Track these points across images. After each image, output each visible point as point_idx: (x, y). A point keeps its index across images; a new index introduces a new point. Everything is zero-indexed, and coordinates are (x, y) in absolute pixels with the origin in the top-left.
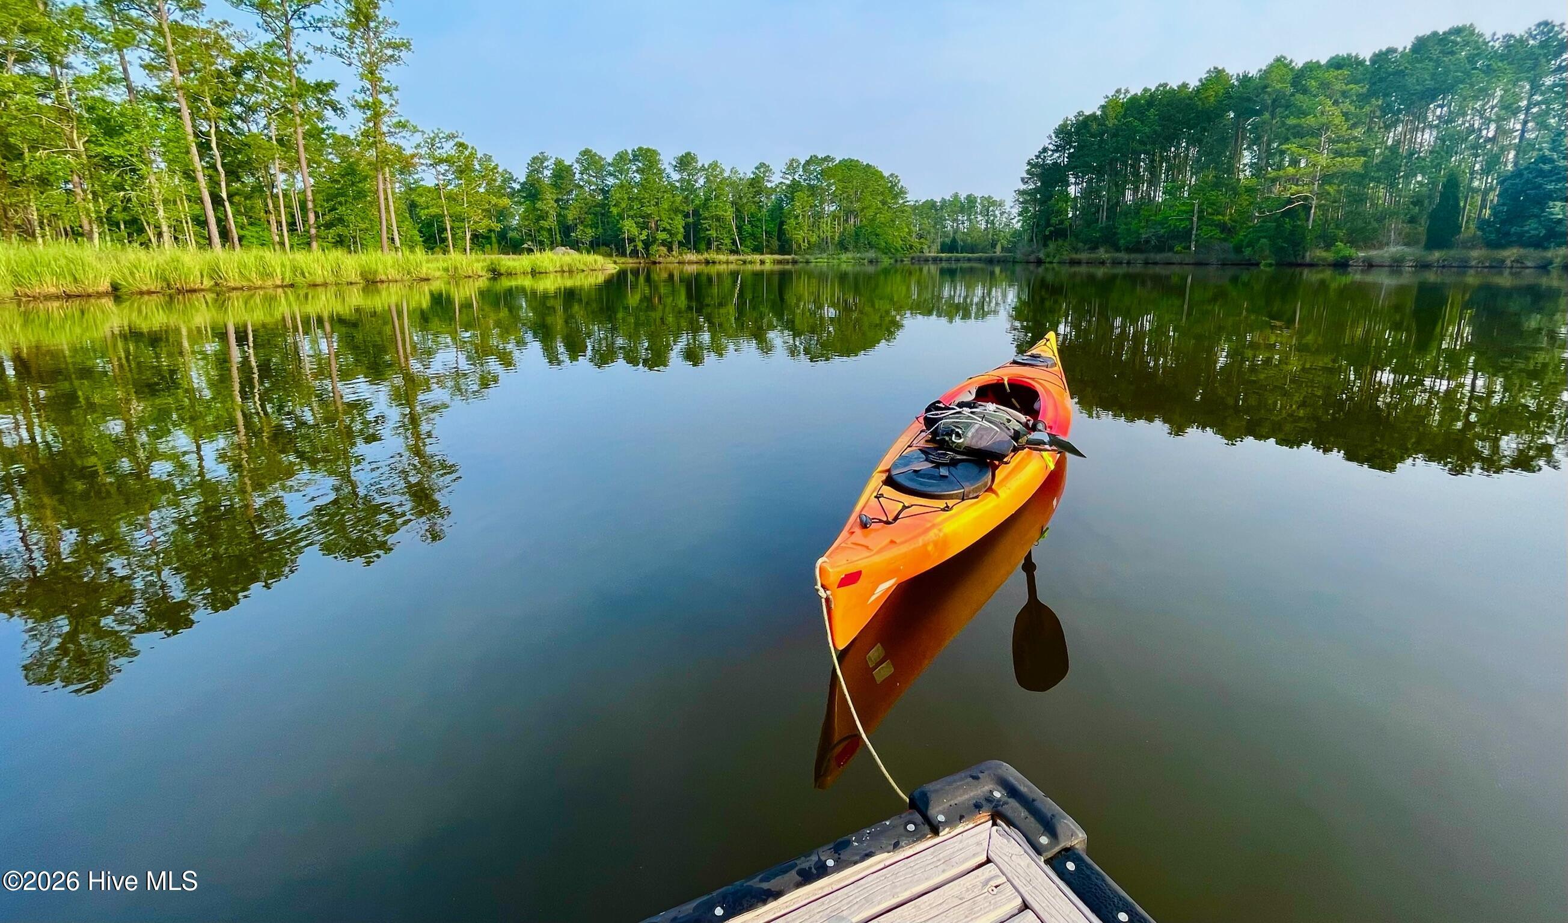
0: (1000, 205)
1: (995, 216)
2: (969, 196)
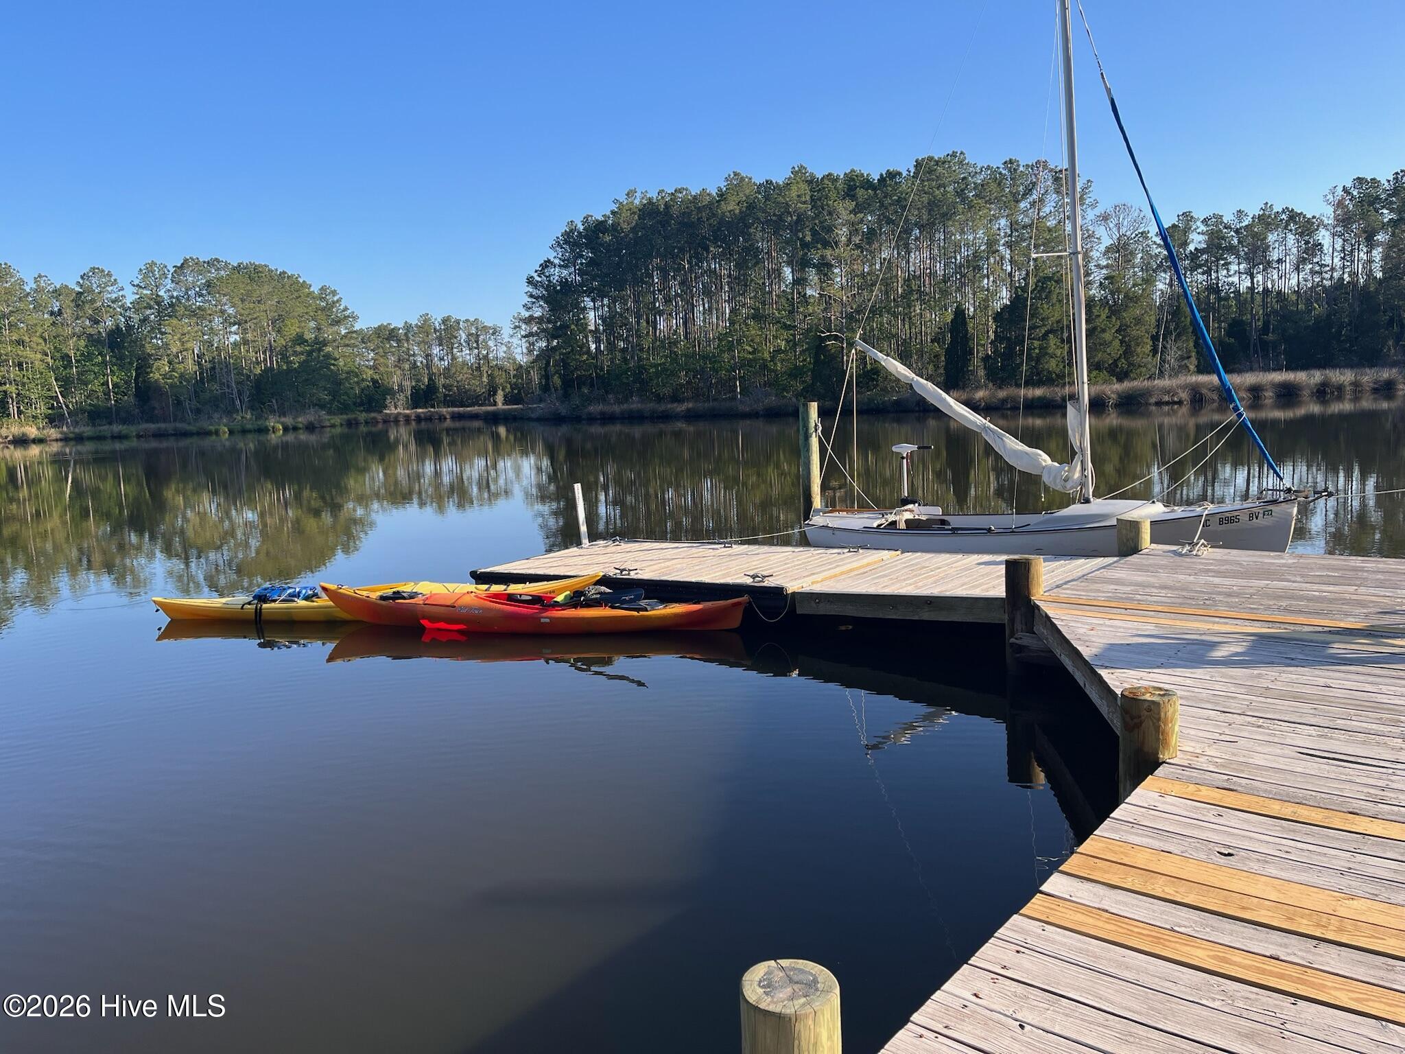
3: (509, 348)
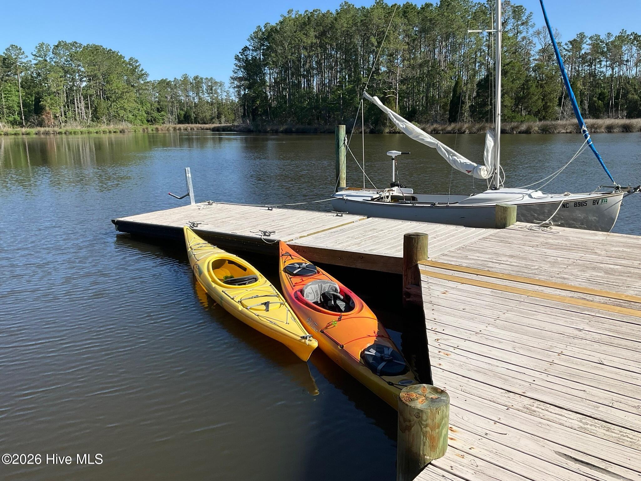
0: (220, 86)
1: (216, 93)
2: (196, 78)
3: (228, 94)
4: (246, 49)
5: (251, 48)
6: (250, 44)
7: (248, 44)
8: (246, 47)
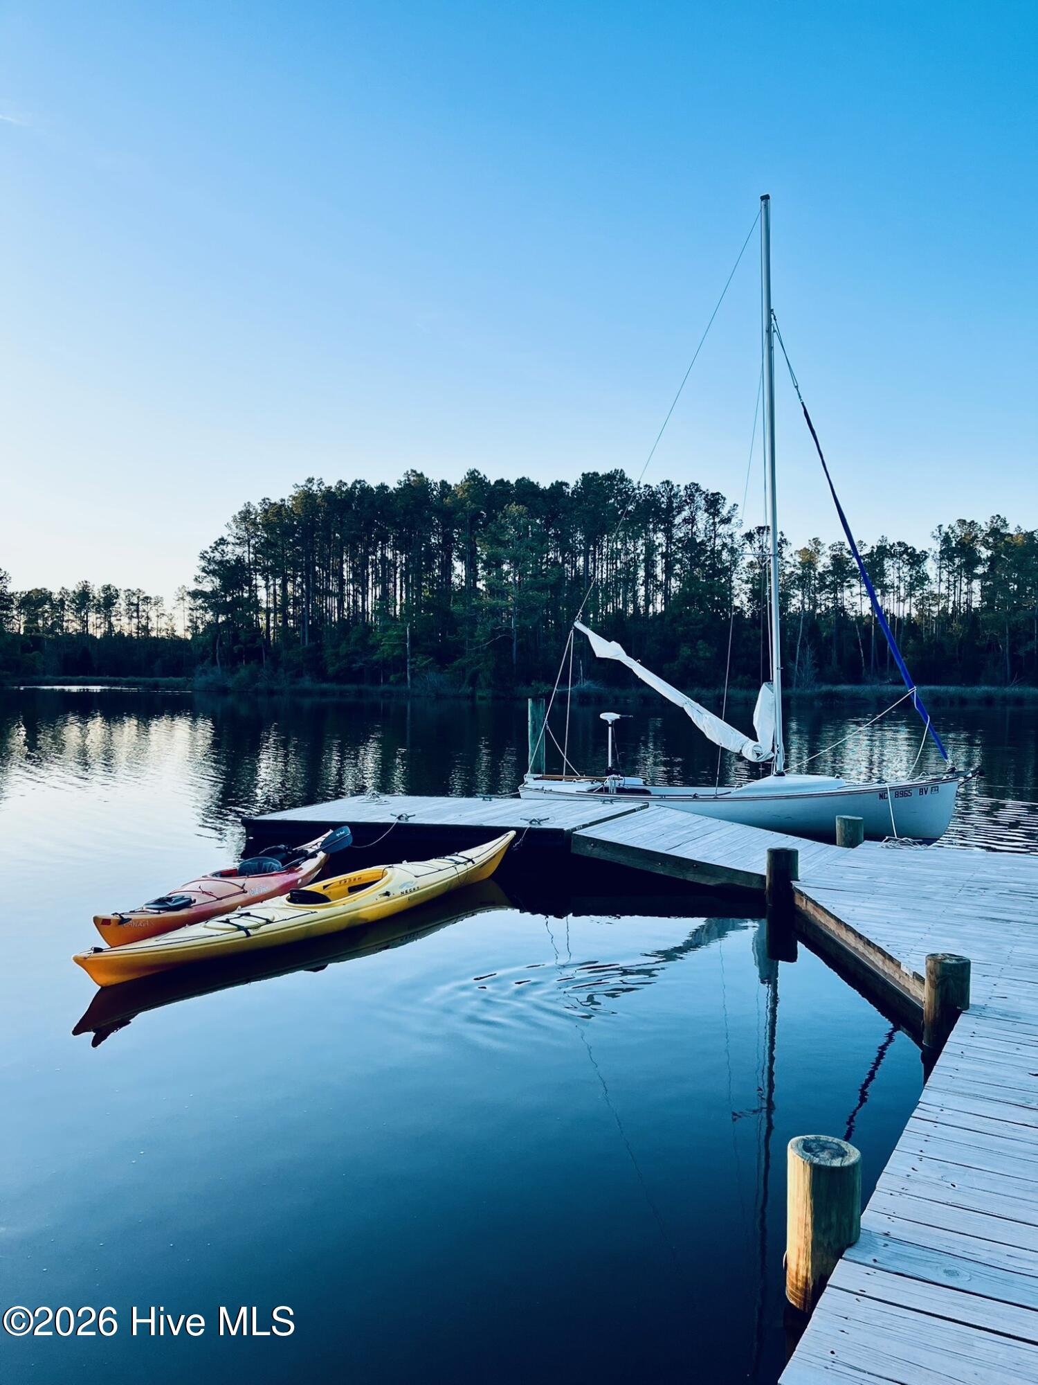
0: (156, 605)
4: (222, 541)
5: (231, 539)
6: (230, 532)
7: (225, 533)
8: (222, 539)
